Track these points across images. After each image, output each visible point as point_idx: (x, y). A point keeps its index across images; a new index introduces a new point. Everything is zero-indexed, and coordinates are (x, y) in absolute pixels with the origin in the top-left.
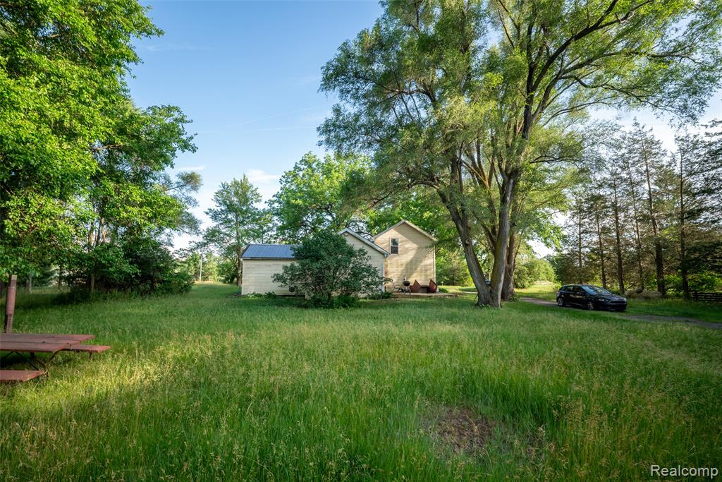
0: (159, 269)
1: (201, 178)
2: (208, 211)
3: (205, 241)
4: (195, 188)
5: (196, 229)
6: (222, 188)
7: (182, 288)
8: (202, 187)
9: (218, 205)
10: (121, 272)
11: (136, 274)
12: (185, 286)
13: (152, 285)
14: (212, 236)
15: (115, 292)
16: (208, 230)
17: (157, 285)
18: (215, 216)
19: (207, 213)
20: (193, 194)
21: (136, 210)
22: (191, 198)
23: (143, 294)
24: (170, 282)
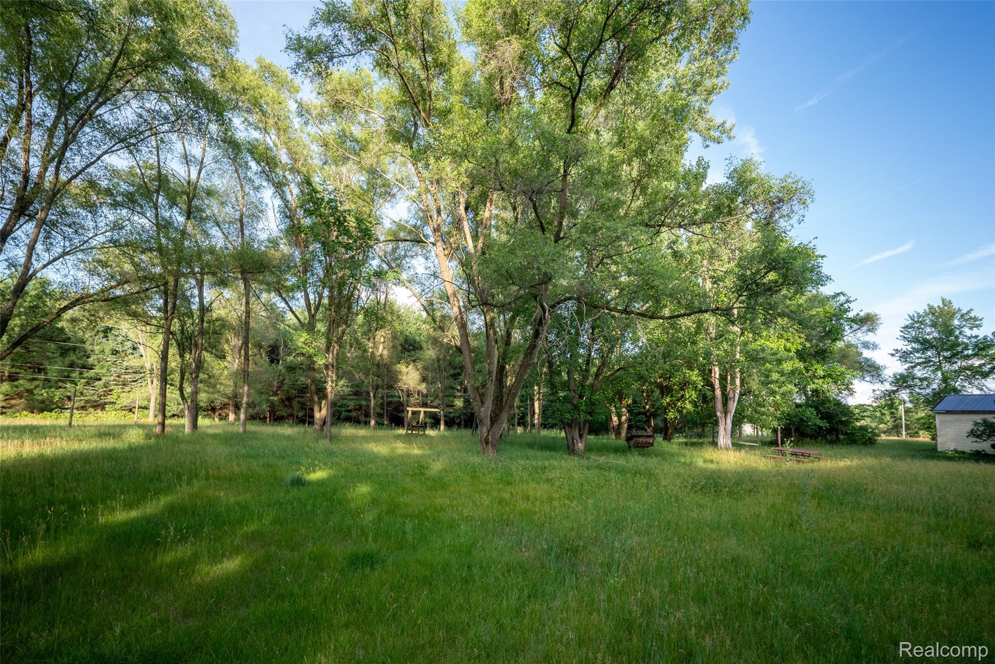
0: (842, 422)
1: (878, 317)
2: (894, 352)
3: (895, 389)
4: (871, 330)
5: (879, 375)
6: (911, 321)
7: (866, 440)
8: (881, 326)
9: (906, 343)
10: (815, 425)
11: (826, 427)
12: (869, 439)
13: (837, 436)
14: (902, 381)
15: (808, 440)
16: (895, 375)
17: (842, 437)
18: (904, 356)
19: (893, 355)
20: (870, 337)
21: (821, 381)
22: (868, 342)
23: (831, 443)
24: (853, 434)
